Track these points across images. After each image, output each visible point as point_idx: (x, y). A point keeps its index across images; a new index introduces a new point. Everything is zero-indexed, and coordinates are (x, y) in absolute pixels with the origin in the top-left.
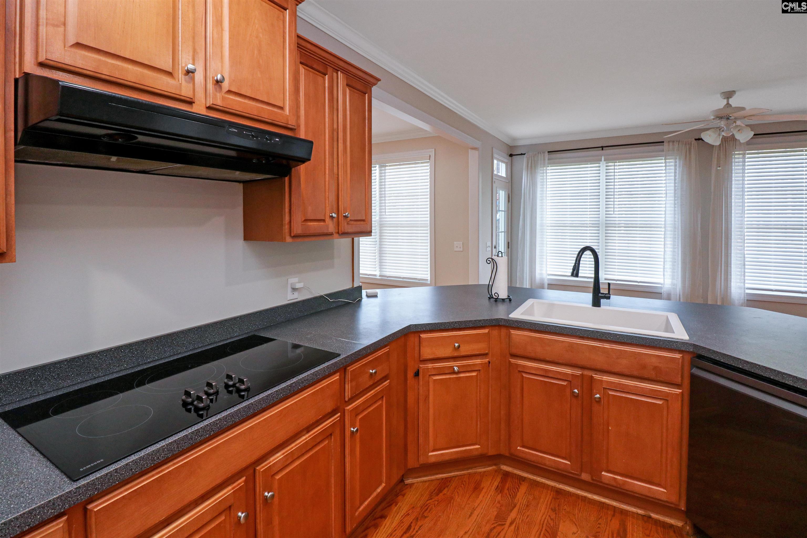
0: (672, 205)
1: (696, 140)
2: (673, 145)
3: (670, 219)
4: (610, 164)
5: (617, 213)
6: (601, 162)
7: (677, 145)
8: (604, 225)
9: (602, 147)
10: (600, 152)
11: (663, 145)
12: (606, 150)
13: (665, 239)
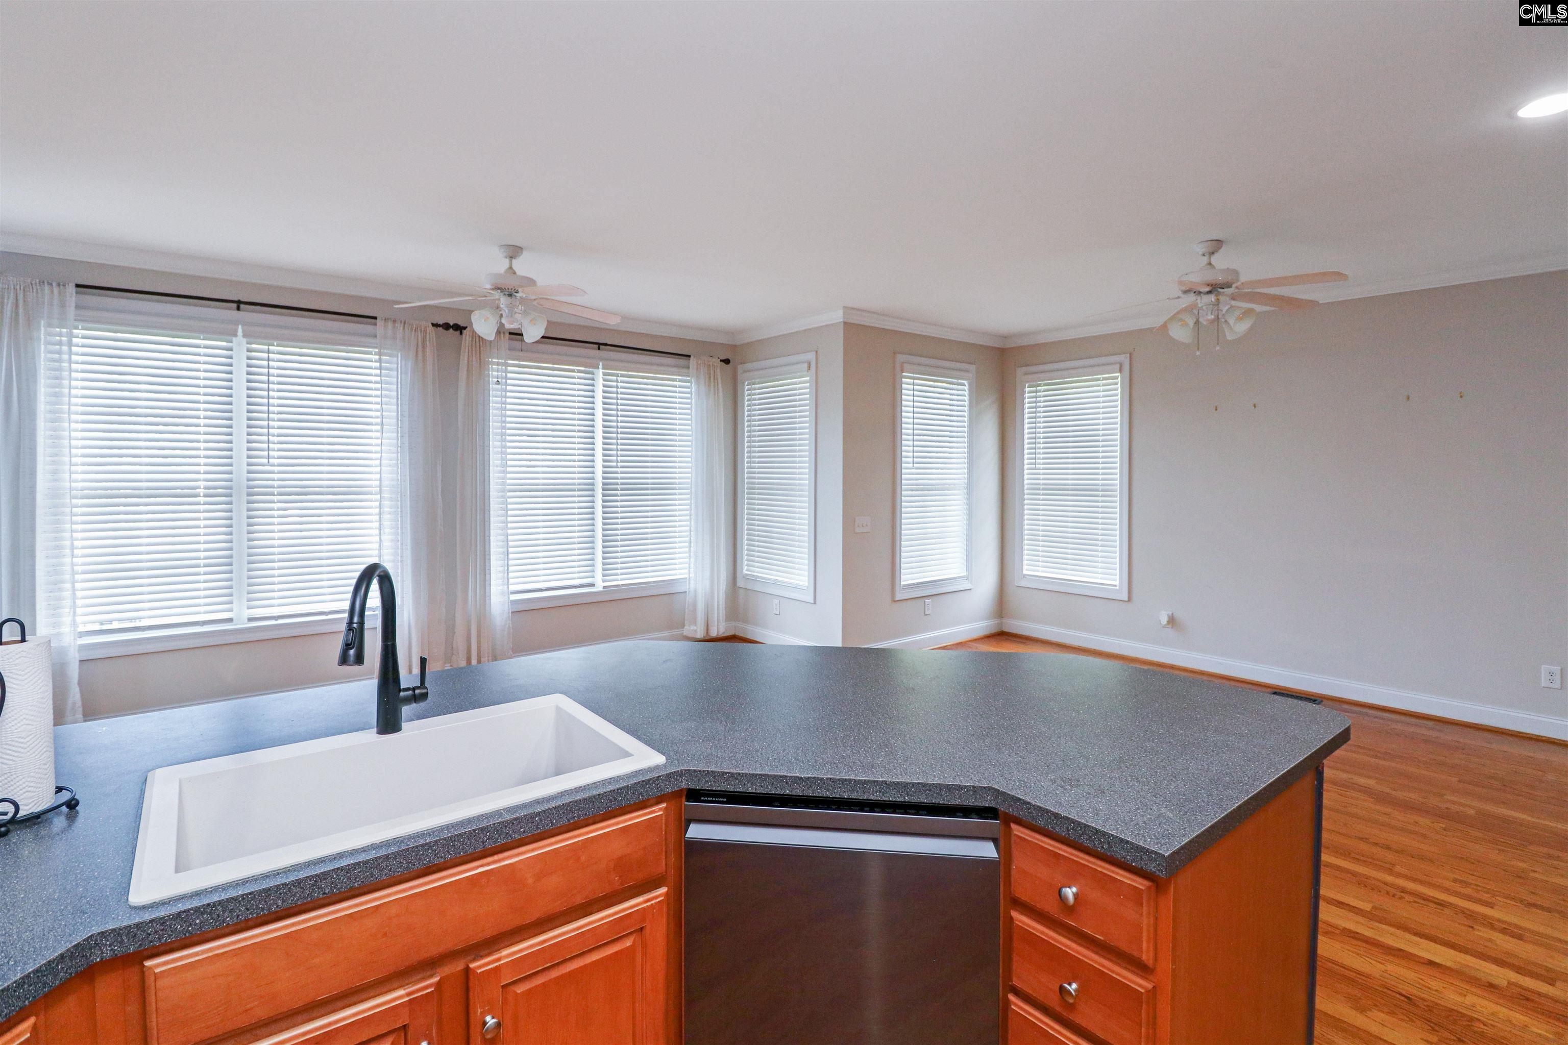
0: (392, 448)
1: (433, 325)
2: (394, 327)
3: (389, 477)
4: (254, 346)
5: (276, 461)
6: (234, 339)
7: (402, 328)
8: (245, 491)
9: (239, 304)
10: (231, 313)
11: (375, 324)
12: (245, 311)
13: (380, 517)
